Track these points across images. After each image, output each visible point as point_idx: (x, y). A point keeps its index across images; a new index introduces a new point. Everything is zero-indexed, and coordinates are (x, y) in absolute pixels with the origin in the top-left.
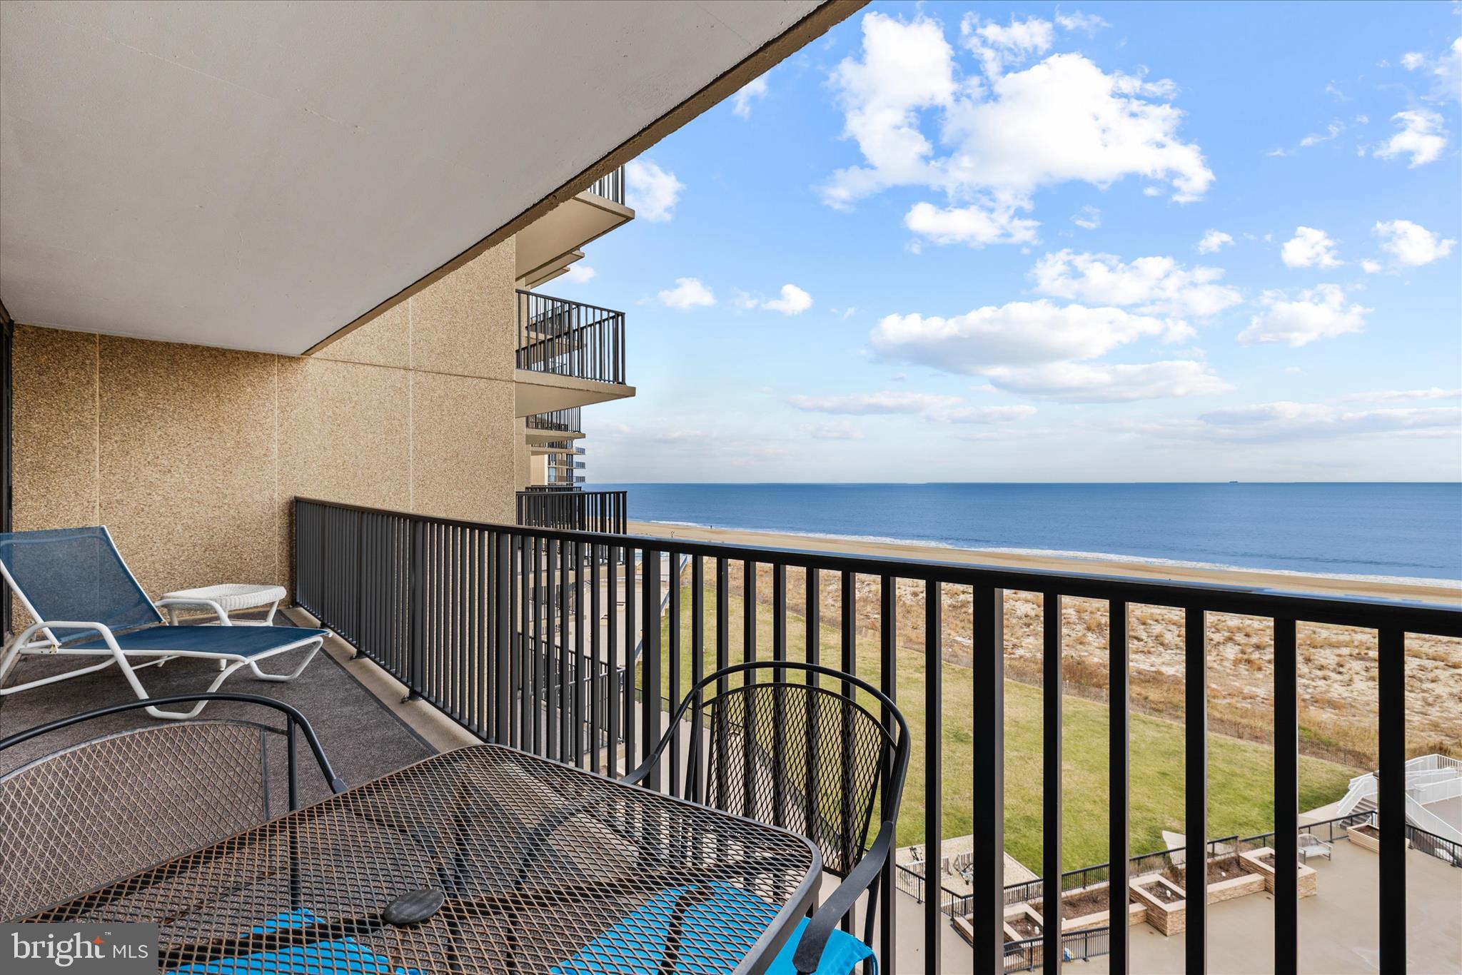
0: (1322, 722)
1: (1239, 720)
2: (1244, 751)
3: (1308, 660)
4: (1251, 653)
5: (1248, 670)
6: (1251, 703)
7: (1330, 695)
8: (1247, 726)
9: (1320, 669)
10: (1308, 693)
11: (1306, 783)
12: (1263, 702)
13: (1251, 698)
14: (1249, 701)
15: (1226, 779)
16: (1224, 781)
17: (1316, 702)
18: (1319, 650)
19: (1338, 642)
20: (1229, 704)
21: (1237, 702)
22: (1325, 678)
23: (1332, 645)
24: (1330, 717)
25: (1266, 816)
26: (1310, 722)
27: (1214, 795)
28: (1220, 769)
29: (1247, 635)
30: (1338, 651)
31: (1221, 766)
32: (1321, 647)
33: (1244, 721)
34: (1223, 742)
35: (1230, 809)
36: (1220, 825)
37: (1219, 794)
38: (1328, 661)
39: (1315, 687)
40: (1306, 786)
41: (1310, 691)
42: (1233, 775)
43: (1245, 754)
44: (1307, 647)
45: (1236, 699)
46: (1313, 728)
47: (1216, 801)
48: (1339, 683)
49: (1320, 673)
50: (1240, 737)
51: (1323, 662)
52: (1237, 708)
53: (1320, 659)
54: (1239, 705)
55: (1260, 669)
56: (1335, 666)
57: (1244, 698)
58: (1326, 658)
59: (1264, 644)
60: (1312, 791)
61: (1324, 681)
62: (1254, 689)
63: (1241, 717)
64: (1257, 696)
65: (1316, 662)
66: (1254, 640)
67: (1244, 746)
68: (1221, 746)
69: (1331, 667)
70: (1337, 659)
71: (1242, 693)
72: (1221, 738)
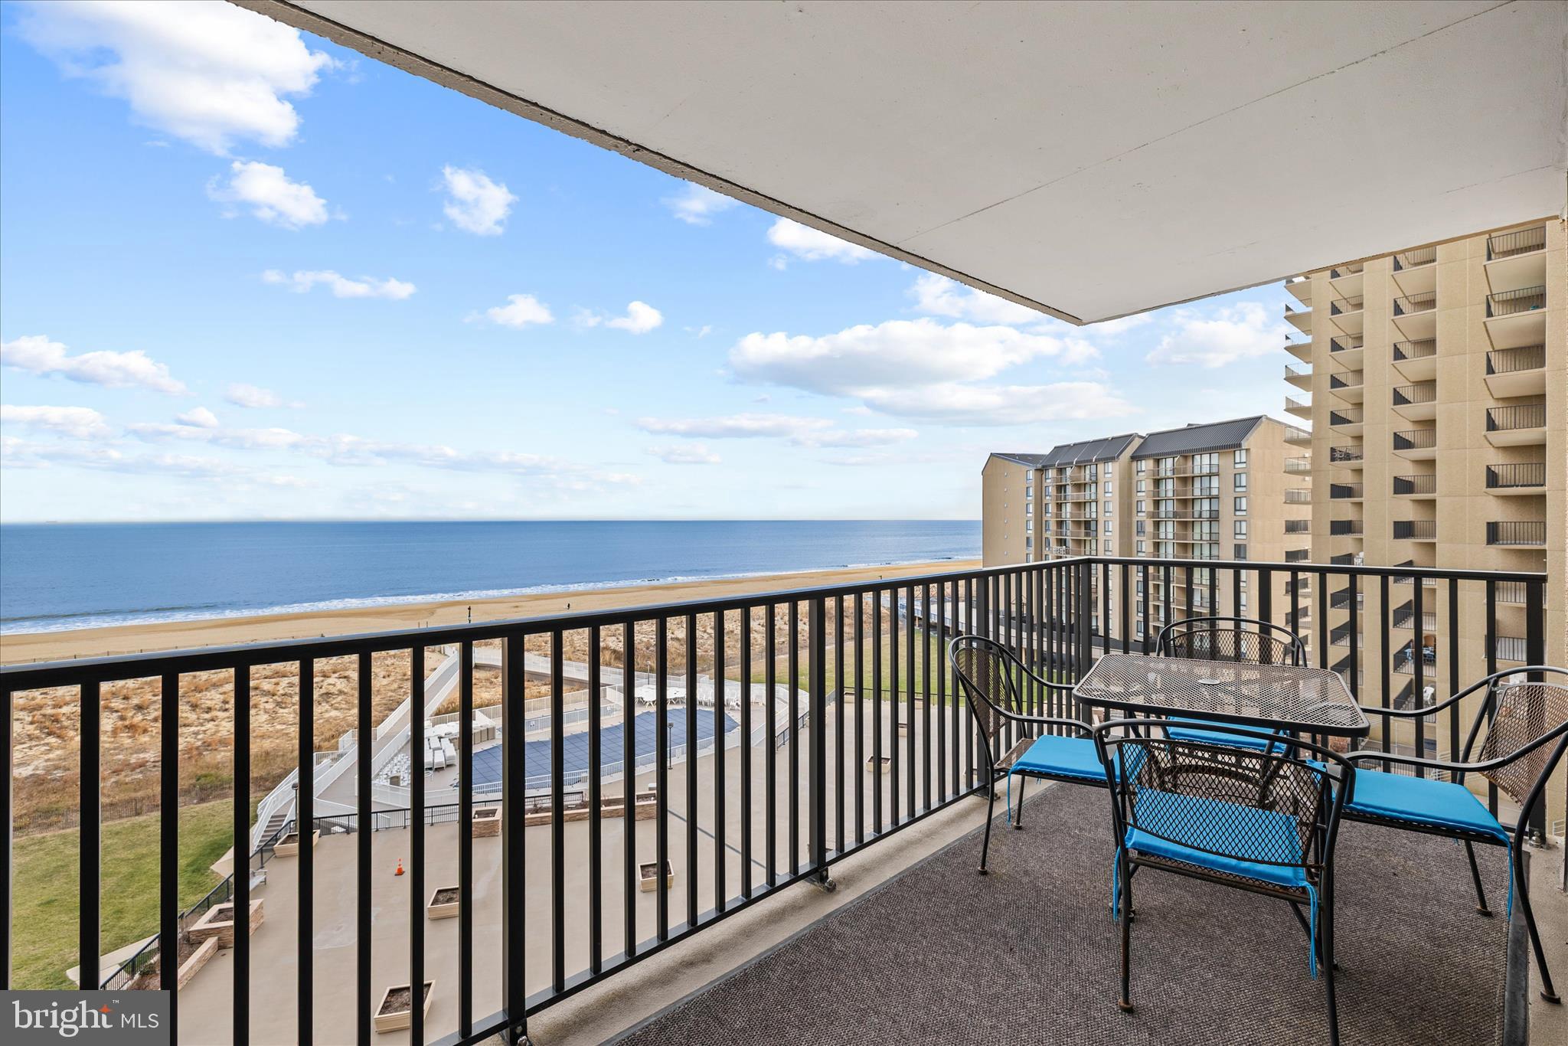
0: (219, 763)
1: (133, 795)
2: (146, 827)
3: (194, 707)
4: (132, 717)
5: (130, 737)
6: (141, 772)
7: (219, 735)
8: (143, 798)
9: (207, 712)
10: (199, 740)
11: (217, 828)
12: (155, 766)
13: (141, 767)
14: (138, 770)
15: (133, 867)
16: (131, 870)
17: (208, 746)
18: (204, 693)
19: (219, 680)
20: (116, 782)
21: (126, 776)
22: (213, 720)
23: (215, 685)
24: (224, 756)
25: (186, 881)
26: (208, 768)
27: (122, 892)
28: (123, 860)
29: (126, 698)
30: (221, 690)
31: (123, 856)
32: (207, 689)
33: (140, 794)
34: (118, 828)
35: (146, 896)
36: (139, 920)
37: (129, 887)
38: (214, 702)
39: (205, 732)
40: (217, 831)
41: (200, 737)
42: (140, 859)
43: (149, 829)
44: (194, 693)
45: (123, 774)
46: (213, 772)
47: (127, 897)
48: (227, 720)
49: (207, 716)
50: (138, 814)
51: (209, 703)
52: (127, 784)
53: (207, 702)
54: (127, 780)
55: (145, 731)
56: (221, 705)
57: (133, 770)
58: (212, 699)
59: (147, 703)
60: (225, 833)
61: (212, 723)
62: (142, 756)
63: (135, 790)
64: (147, 762)
65: (203, 706)
66: (135, 701)
67: (145, 821)
68: (117, 833)
69: (217, 707)
70: (222, 697)
71: (129, 764)
72: (116, 825)
